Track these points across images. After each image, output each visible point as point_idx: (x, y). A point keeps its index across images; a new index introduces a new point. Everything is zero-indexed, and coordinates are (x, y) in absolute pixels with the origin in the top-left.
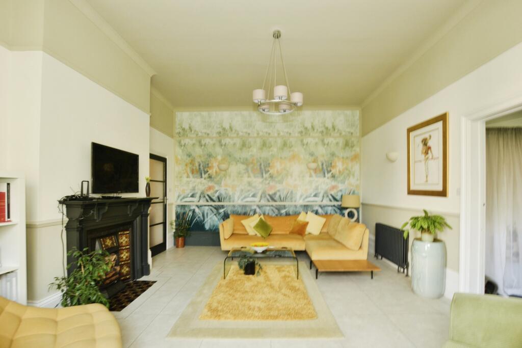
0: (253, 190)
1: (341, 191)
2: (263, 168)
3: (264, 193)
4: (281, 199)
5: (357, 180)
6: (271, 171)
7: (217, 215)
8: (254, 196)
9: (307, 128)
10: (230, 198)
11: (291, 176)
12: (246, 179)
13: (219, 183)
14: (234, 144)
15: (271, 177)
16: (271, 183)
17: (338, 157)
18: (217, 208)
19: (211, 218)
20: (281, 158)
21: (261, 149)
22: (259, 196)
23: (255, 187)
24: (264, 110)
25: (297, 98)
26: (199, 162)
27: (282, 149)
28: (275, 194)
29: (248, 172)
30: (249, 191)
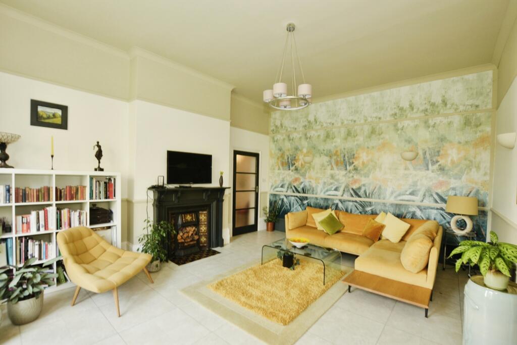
0: (336, 183)
1: (454, 189)
2: (346, 161)
3: (347, 187)
4: (366, 194)
5: (485, 174)
6: (356, 163)
7: (301, 206)
8: (336, 189)
9: (403, 108)
10: (313, 191)
11: (380, 168)
12: (329, 172)
13: (304, 175)
14: (319, 136)
15: (355, 169)
16: (355, 177)
17: (451, 142)
18: (302, 199)
19: (296, 208)
20: (368, 148)
21: (346, 139)
22: (341, 189)
23: (337, 180)
24: (285, 107)
25: (304, 90)
26: (287, 156)
27: (370, 137)
28: (360, 188)
29: (331, 164)
30: (331, 184)
